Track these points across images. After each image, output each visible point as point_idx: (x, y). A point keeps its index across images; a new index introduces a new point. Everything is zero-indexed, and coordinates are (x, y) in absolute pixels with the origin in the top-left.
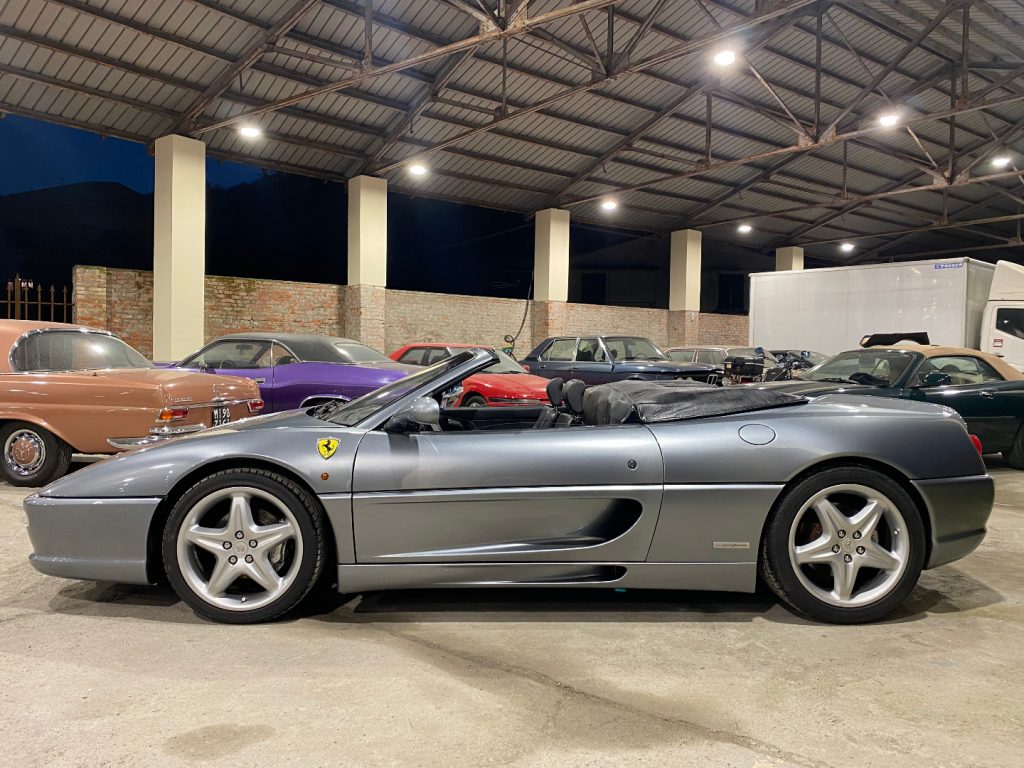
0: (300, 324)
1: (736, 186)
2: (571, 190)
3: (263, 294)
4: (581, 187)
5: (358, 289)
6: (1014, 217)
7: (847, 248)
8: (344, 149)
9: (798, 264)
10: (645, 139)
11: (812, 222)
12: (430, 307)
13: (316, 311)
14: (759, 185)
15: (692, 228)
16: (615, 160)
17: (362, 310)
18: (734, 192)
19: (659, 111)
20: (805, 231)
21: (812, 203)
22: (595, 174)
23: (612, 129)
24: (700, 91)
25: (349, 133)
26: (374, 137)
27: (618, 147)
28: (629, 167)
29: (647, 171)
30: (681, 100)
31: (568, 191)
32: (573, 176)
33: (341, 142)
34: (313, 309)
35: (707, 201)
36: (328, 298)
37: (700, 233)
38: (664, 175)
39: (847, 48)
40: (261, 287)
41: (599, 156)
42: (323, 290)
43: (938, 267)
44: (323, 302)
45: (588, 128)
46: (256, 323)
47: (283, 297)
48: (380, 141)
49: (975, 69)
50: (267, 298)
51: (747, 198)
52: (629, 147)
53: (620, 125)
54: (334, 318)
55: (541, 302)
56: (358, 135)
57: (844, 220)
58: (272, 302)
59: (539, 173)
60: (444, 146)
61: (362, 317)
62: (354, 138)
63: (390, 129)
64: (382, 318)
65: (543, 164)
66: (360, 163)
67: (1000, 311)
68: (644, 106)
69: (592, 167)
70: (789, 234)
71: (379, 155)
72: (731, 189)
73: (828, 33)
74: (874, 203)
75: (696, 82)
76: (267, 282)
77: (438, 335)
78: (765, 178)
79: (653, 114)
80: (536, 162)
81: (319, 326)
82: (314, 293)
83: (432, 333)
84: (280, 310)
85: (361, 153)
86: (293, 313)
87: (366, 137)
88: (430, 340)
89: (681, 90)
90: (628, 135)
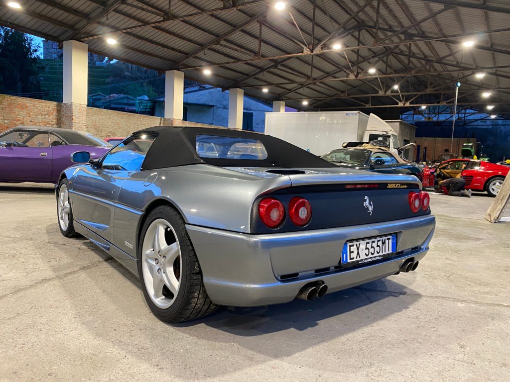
0: (34, 123)
1: (262, 69)
2: (185, 62)
3: (10, 104)
4: (190, 61)
5: (71, 105)
6: (367, 95)
7: (305, 103)
8: (61, 23)
9: (283, 109)
10: (225, 40)
11: (290, 90)
12: (110, 118)
13: (43, 116)
14: (272, 70)
15: (240, 87)
16: (210, 49)
17: (73, 117)
18: (260, 72)
19: (235, 27)
20: (287, 94)
21: (292, 82)
22: (197, 55)
23: (211, 33)
24: (256, 20)
25: (66, 14)
26: (81, 18)
27: (212, 43)
28: (215, 53)
29: (223, 56)
30: (246, 23)
31: (184, 62)
32: (187, 55)
33: (60, 19)
34: (42, 115)
35: (247, 75)
36: (51, 109)
37: (243, 91)
38: (233, 60)
39: (326, 14)
40: (9, 100)
41: (202, 46)
42: (48, 105)
43: (347, 114)
44: (48, 111)
45: (199, 30)
46: (6, 121)
47: (23, 107)
48: (84, 21)
49: (367, 28)
50: (13, 107)
51: (266, 76)
52: (218, 43)
53: (215, 31)
54: (54, 121)
55: (169, 119)
56: (71, 16)
57: (303, 90)
58: (16, 109)
59: (169, 50)
60: (125, 31)
61: (73, 121)
62: (70, 18)
63: (92, 16)
64: (85, 123)
65: (172, 46)
66: (70, 32)
67: (370, 135)
68: (228, 23)
69: (197, 51)
70: (279, 95)
71: (84, 30)
72: (259, 70)
73: (319, 4)
74: (317, 84)
75: (254, 15)
76: (12, 97)
77: (114, 134)
78: (275, 67)
79: (232, 28)
80: (169, 45)
81: (45, 125)
82: (42, 106)
83: (110, 132)
84: (21, 114)
85: (71, 27)
86: (29, 116)
87: (76, 18)
88: (109, 136)
89: (247, 18)
90: (218, 37)
